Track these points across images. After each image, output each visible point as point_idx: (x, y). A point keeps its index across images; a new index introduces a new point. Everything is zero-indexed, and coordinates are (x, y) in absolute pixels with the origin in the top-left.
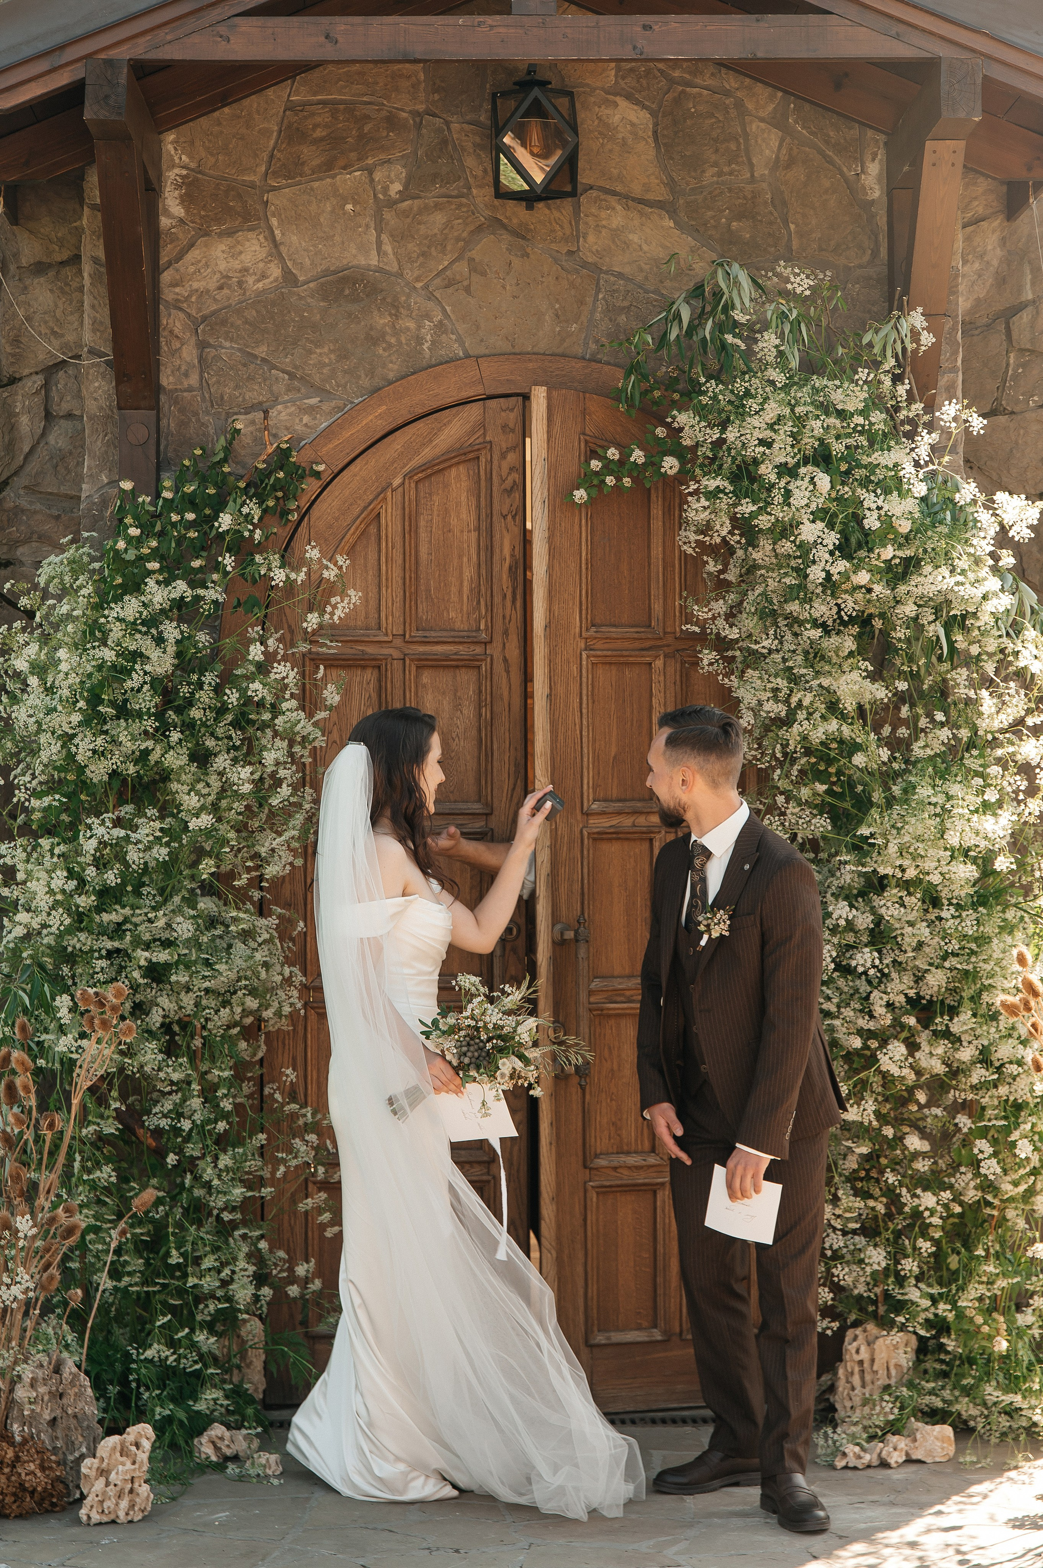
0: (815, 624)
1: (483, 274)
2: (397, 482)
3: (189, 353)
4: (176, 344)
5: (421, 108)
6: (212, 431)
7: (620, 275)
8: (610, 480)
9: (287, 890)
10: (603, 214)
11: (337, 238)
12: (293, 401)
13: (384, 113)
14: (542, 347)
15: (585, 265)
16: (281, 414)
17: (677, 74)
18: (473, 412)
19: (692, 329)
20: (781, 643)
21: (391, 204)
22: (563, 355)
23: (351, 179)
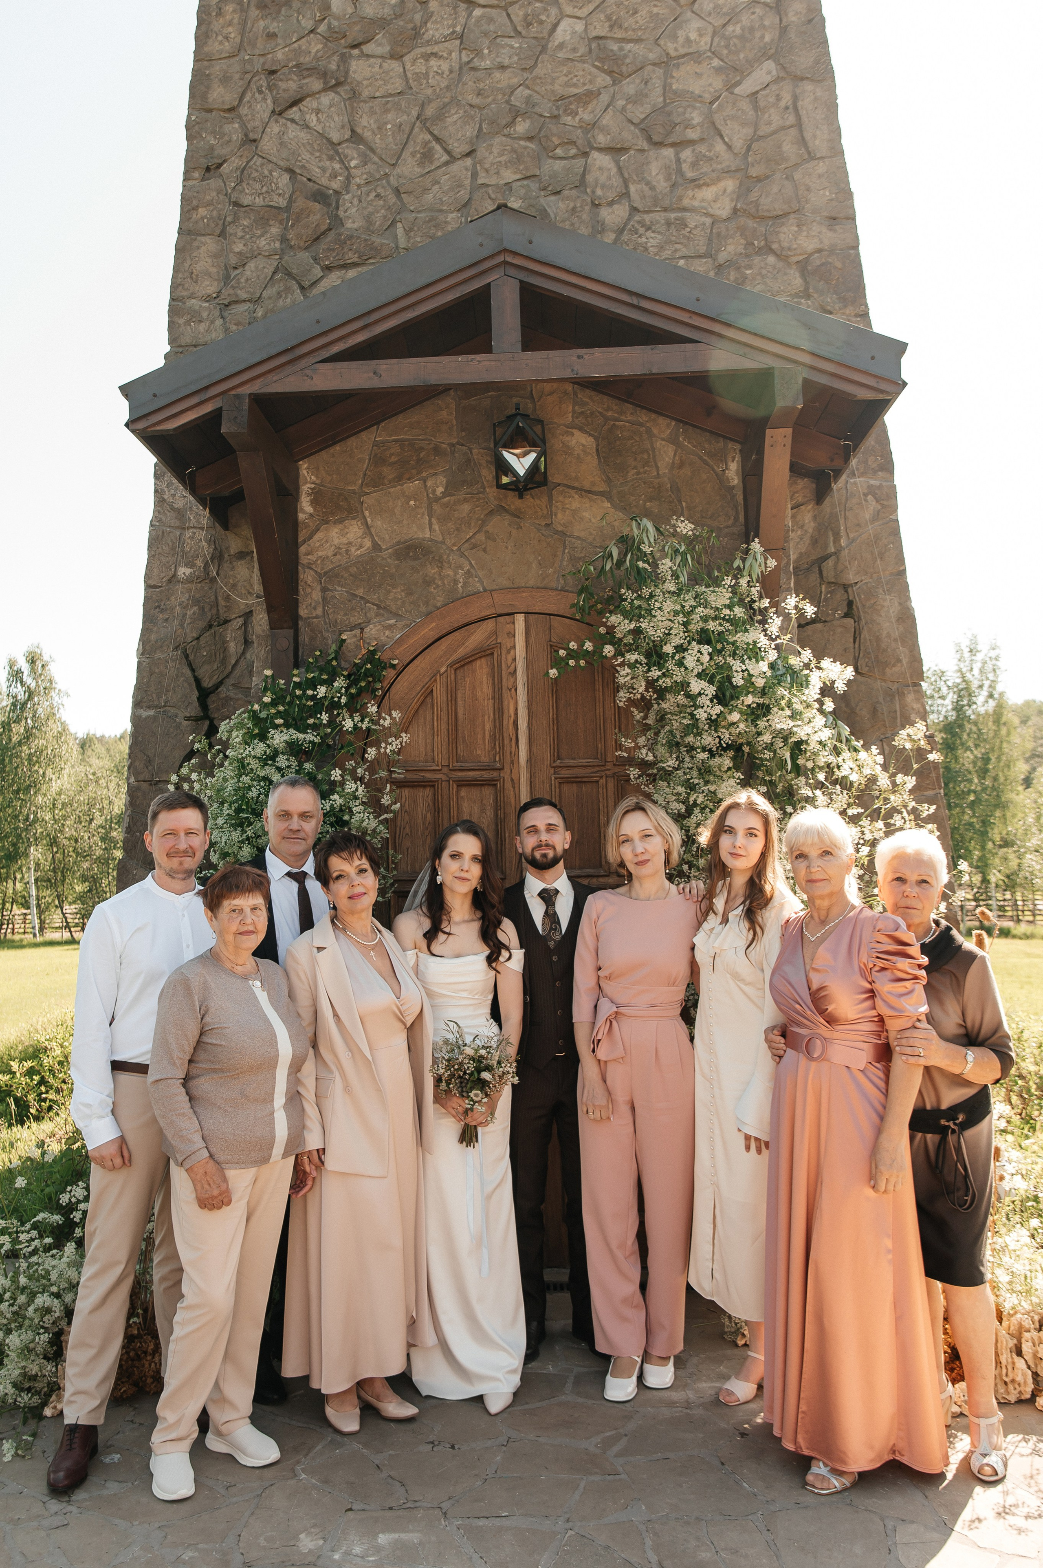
0: (704, 749)
1: (494, 540)
2: (443, 670)
3: (317, 595)
4: (309, 590)
5: (454, 441)
6: (329, 640)
7: (578, 538)
8: (572, 663)
10: (567, 501)
11: (405, 522)
12: (379, 622)
13: (432, 446)
14: (531, 583)
15: (557, 532)
16: (372, 630)
17: (610, 414)
18: (490, 625)
19: (620, 563)
20: (682, 761)
21: (437, 499)
22: (545, 588)
23: (413, 485)
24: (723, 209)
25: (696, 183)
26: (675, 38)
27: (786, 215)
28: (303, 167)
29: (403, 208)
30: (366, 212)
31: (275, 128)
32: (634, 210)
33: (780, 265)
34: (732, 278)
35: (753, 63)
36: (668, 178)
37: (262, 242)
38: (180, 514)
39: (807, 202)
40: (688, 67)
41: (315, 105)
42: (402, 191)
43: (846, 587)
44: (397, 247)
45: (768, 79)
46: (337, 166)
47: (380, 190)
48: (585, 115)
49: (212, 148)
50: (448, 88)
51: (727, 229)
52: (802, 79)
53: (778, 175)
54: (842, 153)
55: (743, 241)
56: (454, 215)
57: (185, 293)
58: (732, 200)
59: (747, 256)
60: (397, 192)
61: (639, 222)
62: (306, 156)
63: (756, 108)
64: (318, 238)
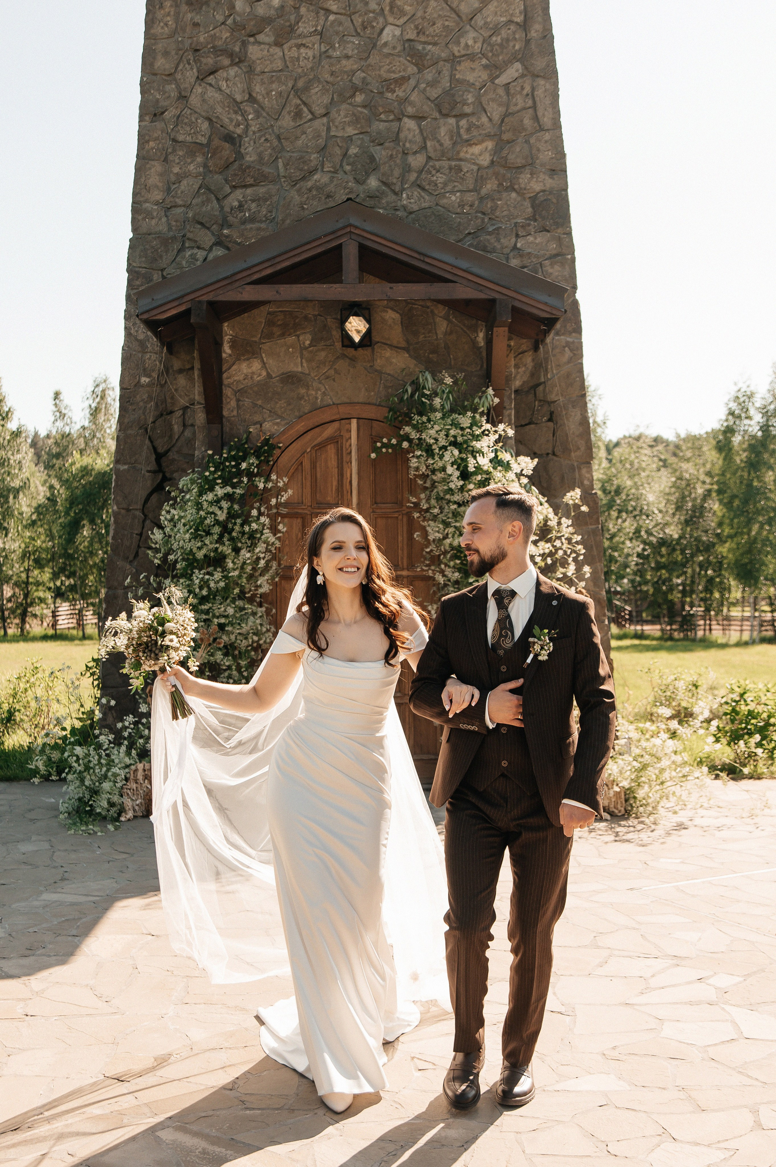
1: (340, 374)
2: (309, 450)
3: (233, 403)
4: (228, 400)
5: (317, 313)
6: (241, 431)
7: (389, 374)
8: (384, 450)
9: (270, 598)
10: (383, 352)
11: (286, 361)
12: (271, 421)
13: (303, 315)
14: (361, 400)
15: (376, 371)
16: (267, 425)
18: (336, 425)
19: (411, 396)
20: (443, 509)
21: (306, 348)
22: (369, 404)
23: (291, 339)
24: (485, 160)
25: (469, 143)
26: (458, 43)
27: (524, 167)
28: (218, 117)
29: (283, 149)
30: (259, 151)
31: (199, 90)
32: (429, 158)
33: (519, 199)
34: (489, 206)
35: (508, 63)
36: (451, 138)
37: (192, 167)
38: (142, 344)
39: (537, 158)
40: (466, 65)
41: (225, 75)
42: (282, 137)
43: (550, 403)
44: (279, 175)
45: (516, 75)
46: (240, 118)
47: (267, 136)
48: (400, 93)
49: (157, 101)
50: (312, 68)
51: (487, 174)
52: (538, 76)
53: (520, 140)
54: (560, 127)
55: (496, 182)
56: (315, 155)
57: (142, 199)
58: (490, 155)
59: (499, 192)
60: (279, 138)
61: (432, 167)
62: (219, 110)
63: (508, 93)
64: (228, 166)
